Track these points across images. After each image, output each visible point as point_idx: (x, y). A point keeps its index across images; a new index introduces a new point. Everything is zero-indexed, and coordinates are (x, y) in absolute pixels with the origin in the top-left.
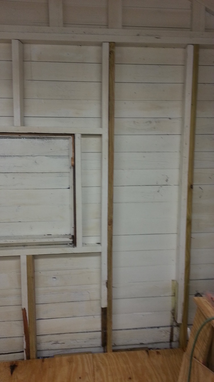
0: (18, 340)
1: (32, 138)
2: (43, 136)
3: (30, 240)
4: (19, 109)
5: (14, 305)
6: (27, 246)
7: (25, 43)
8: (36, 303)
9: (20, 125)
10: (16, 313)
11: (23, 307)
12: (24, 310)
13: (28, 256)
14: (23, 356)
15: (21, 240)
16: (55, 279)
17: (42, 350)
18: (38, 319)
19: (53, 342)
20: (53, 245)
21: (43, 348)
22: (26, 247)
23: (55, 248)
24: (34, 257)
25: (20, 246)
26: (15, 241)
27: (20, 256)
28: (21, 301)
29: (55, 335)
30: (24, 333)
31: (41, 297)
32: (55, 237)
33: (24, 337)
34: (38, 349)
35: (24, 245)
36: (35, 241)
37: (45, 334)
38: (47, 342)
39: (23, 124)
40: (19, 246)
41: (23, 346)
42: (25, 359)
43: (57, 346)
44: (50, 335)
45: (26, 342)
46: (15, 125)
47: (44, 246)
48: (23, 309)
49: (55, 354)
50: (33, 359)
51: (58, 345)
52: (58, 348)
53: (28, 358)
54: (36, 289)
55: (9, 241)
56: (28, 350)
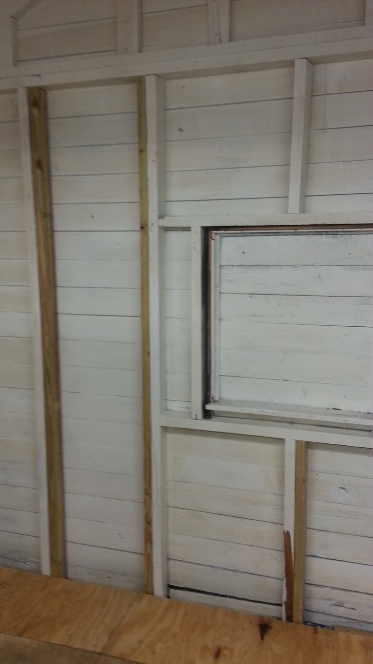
0: (273, 583)
1: (316, 233)
2: (337, 230)
3: (303, 414)
4: (299, 184)
5: (269, 521)
6: (296, 423)
7: (317, 63)
8: (308, 527)
9: (297, 212)
10: (272, 537)
11: (286, 529)
12: (287, 535)
13: (298, 442)
14: (281, 612)
15: (288, 413)
16: (343, 491)
17: (313, 611)
18: (308, 556)
19: (333, 602)
20: (344, 428)
21: (315, 609)
22: (294, 425)
23: (349, 434)
24: (309, 445)
25: (285, 422)
26: (277, 413)
27: (283, 440)
28: (283, 518)
29: (339, 591)
30: (284, 574)
31: (317, 519)
32: (348, 416)
33: (285, 582)
34: (306, 608)
35: (292, 422)
36: (312, 418)
37: (319, 584)
38: (323, 599)
39: (303, 209)
40: (282, 422)
41: (281, 596)
42: (284, 619)
43: (341, 611)
44: (329, 588)
45: (287, 591)
46: (290, 211)
47: (327, 428)
48: (286, 532)
49: (336, 624)
50: (298, 623)
51: (341, 608)
52: (342, 615)
53: (290, 618)
54: (308, 502)
55: (267, 412)
56: (289, 605)
